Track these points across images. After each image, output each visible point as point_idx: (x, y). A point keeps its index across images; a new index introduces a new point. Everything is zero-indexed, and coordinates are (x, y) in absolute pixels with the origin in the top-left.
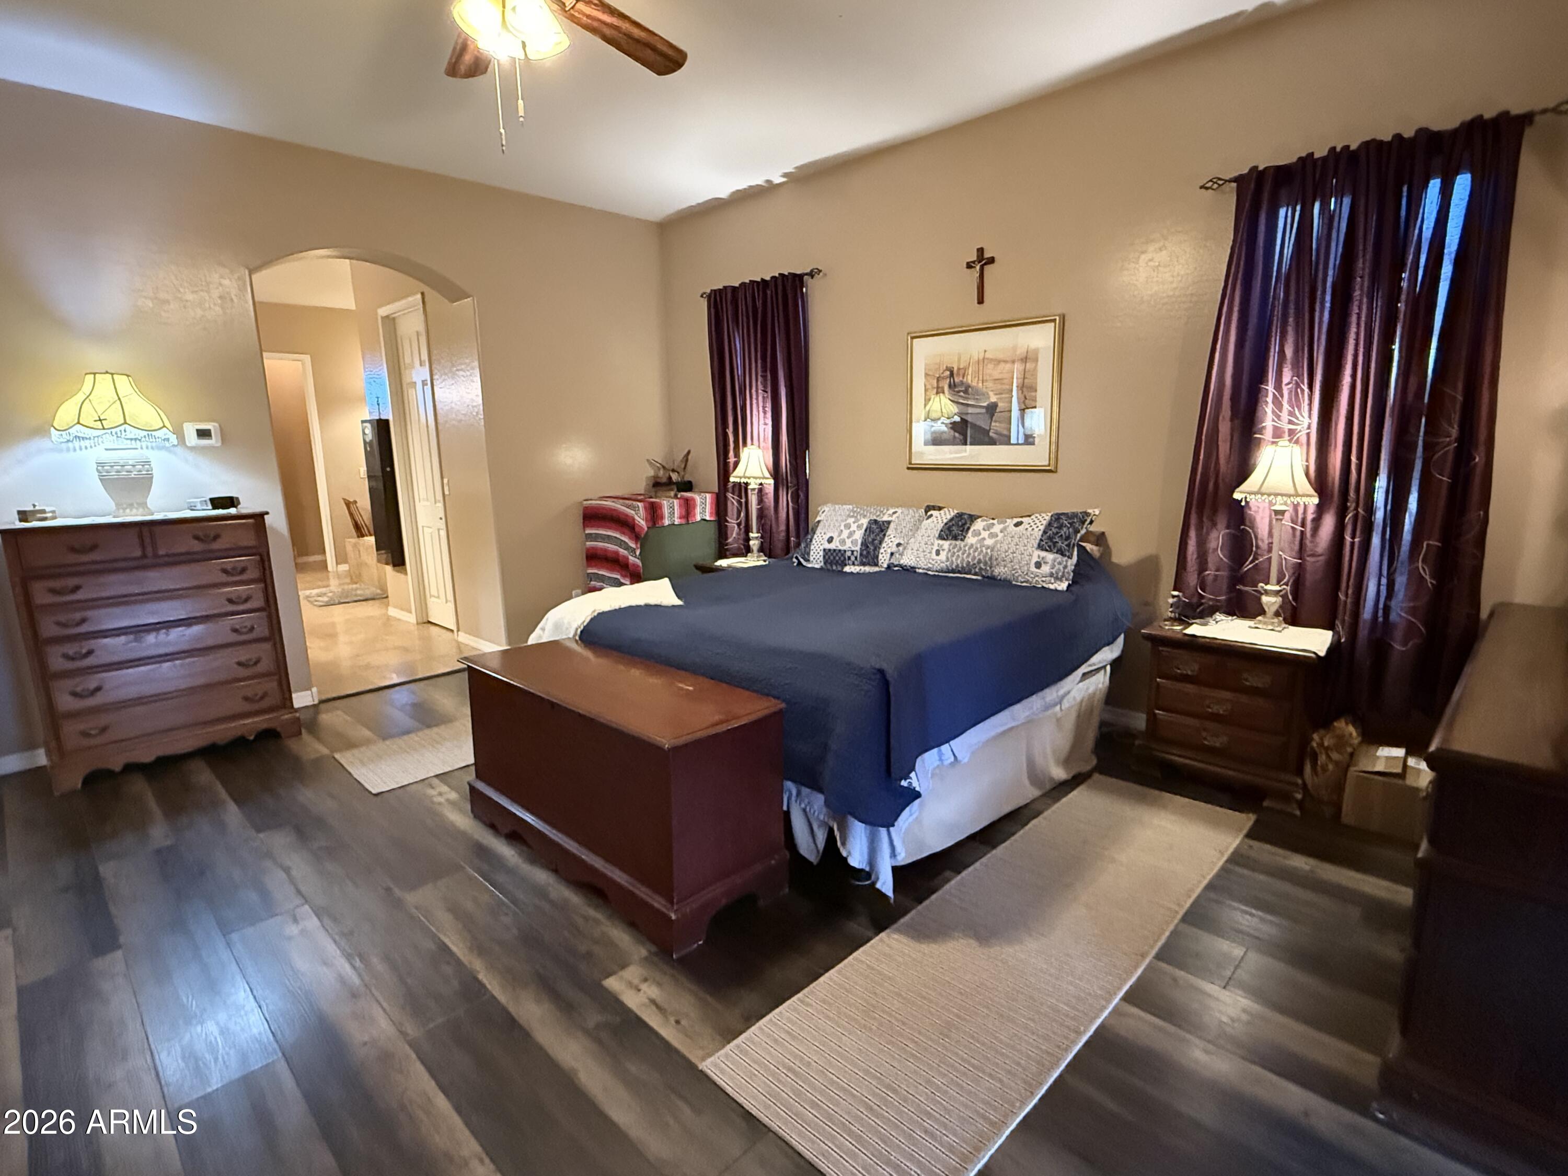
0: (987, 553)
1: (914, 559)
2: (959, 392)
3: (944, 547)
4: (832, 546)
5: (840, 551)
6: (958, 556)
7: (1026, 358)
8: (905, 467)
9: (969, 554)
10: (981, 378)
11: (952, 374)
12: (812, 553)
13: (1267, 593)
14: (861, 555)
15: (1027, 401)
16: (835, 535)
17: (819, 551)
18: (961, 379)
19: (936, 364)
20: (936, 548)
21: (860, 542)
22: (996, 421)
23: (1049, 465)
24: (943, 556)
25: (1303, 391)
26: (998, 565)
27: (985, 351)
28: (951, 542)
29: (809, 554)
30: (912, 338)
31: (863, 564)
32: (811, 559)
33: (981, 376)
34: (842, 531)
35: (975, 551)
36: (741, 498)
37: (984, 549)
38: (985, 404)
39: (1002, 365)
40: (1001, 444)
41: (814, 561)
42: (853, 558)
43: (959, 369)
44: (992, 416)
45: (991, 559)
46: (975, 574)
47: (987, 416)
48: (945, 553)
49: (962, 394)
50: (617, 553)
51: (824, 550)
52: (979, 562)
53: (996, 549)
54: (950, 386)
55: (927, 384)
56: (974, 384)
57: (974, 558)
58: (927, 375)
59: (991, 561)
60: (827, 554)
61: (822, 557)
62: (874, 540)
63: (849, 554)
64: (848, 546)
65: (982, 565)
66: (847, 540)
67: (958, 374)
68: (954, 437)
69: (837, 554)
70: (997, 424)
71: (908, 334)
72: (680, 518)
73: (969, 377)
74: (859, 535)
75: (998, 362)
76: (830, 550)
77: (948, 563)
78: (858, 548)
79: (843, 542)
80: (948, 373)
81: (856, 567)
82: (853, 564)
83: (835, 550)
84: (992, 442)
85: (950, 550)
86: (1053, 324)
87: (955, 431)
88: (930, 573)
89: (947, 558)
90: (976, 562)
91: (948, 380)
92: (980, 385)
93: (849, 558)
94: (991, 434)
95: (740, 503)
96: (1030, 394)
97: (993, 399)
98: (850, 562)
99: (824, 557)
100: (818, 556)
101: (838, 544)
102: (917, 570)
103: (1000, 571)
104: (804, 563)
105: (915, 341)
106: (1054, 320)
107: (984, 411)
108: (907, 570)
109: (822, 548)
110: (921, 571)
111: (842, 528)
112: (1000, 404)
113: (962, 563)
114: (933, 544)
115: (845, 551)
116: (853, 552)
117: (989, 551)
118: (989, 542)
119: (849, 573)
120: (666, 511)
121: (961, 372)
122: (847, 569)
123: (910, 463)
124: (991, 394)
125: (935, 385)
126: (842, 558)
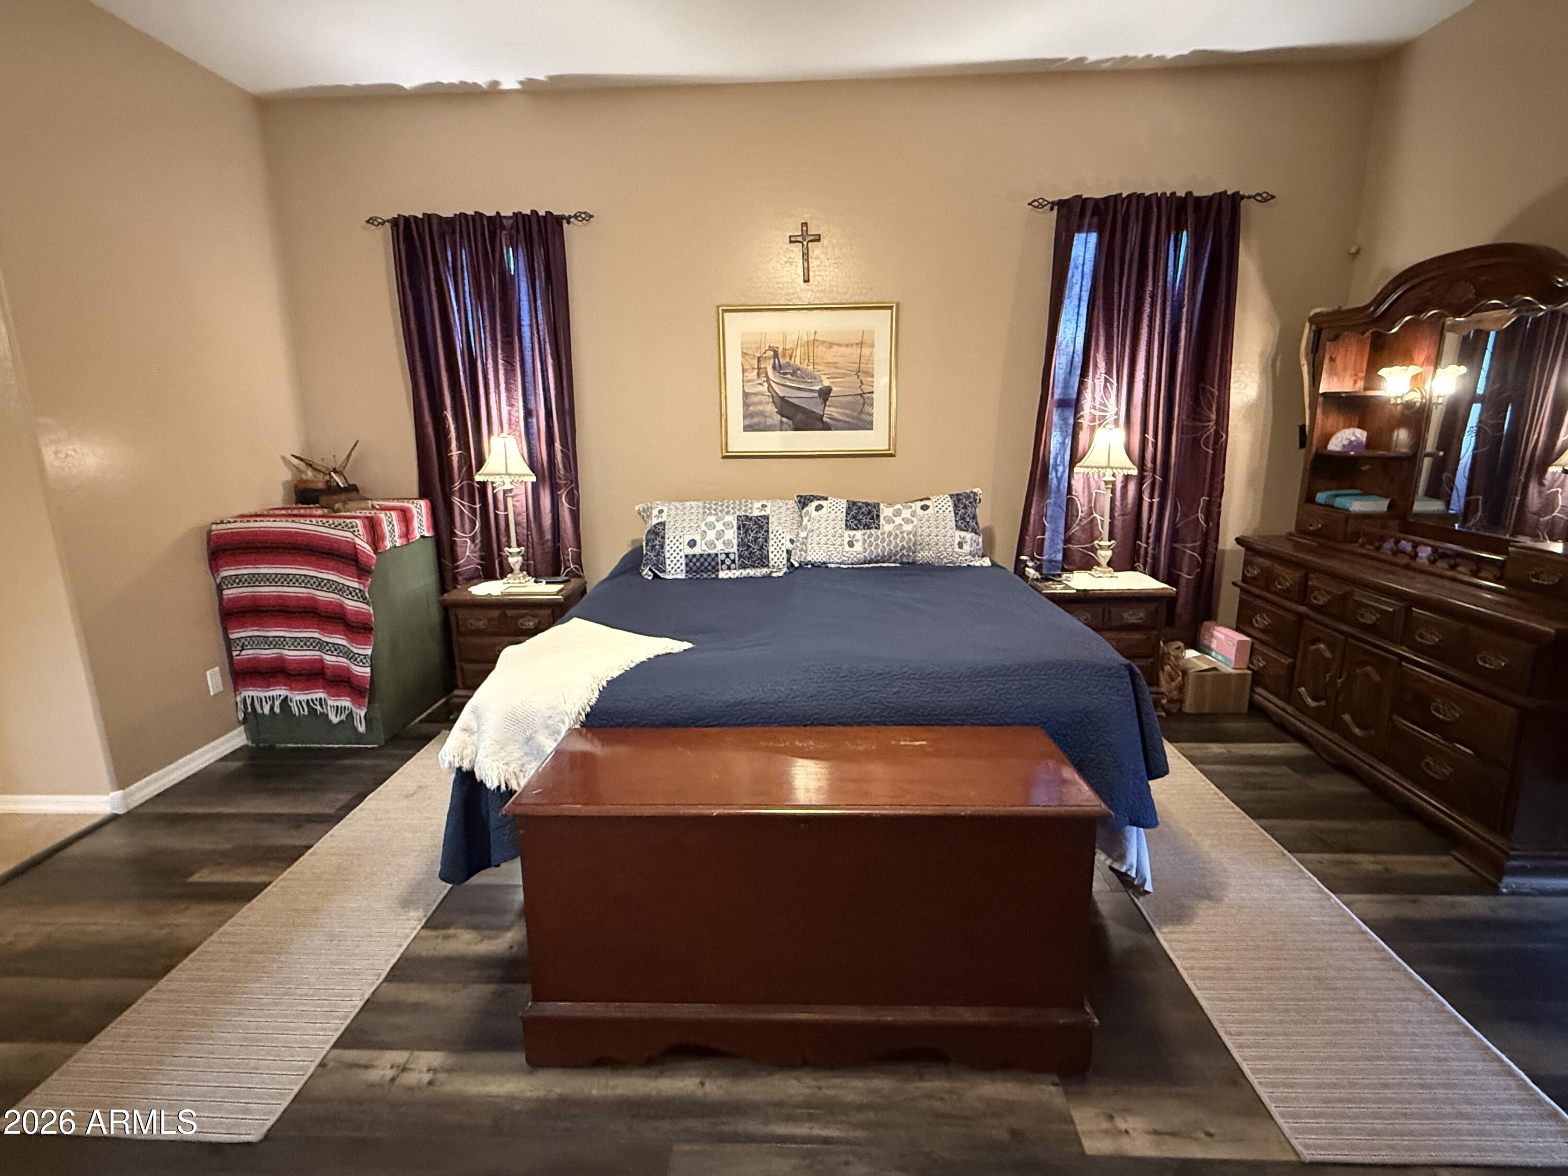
0: (910, 539)
1: (825, 554)
2: (785, 374)
3: (856, 538)
4: (697, 550)
5: (709, 555)
6: (877, 544)
7: (862, 343)
8: (720, 456)
9: (890, 542)
10: (811, 361)
11: (776, 355)
12: (668, 562)
13: (1101, 547)
14: (740, 556)
15: (863, 387)
16: (697, 538)
17: (678, 558)
18: (787, 359)
19: (757, 343)
20: (847, 539)
21: (735, 542)
22: (829, 406)
23: (889, 450)
24: (858, 547)
25: (1111, 384)
26: (922, 549)
27: (816, 333)
28: (864, 531)
29: (664, 563)
30: (724, 311)
31: (744, 567)
32: (669, 568)
33: (811, 359)
34: (705, 532)
35: (895, 538)
36: (475, 504)
37: (905, 535)
38: (817, 388)
39: (835, 349)
40: (836, 429)
41: (673, 571)
42: (728, 562)
43: (785, 349)
44: (825, 400)
45: (915, 544)
46: (894, 562)
47: (819, 401)
48: (860, 543)
49: (789, 376)
50: (313, 599)
51: (687, 556)
52: (903, 548)
53: (919, 534)
54: (774, 367)
55: (745, 363)
56: (804, 366)
57: (897, 545)
58: (744, 354)
59: (914, 548)
60: (691, 561)
61: (684, 565)
62: (756, 539)
63: (723, 557)
64: (720, 547)
65: (904, 551)
66: (716, 542)
67: (784, 356)
68: (781, 422)
69: (706, 560)
70: (832, 409)
71: (718, 307)
72: (400, 537)
73: (798, 359)
74: (731, 535)
75: (831, 345)
76: (694, 556)
77: (866, 554)
78: (735, 549)
79: (711, 544)
80: (772, 353)
81: (733, 571)
82: (729, 568)
83: (701, 555)
84: (827, 427)
85: (865, 541)
86: (889, 311)
87: (782, 416)
88: (842, 566)
89: (865, 548)
90: (898, 549)
91: (772, 361)
92: (811, 368)
93: (723, 562)
94: (825, 419)
95: (473, 511)
96: (866, 380)
97: (826, 383)
98: (724, 566)
99: (687, 565)
100: (679, 564)
101: (704, 547)
102: (829, 565)
103: (923, 556)
104: (662, 575)
105: (726, 315)
106: (891, 308)
107: (816, 395)
108: (819, 566)
109: (682, 554)
110: (833, 566)
111: (704, 528)
112: (834, 389)
113: (883, 552)
114: (841, 536)
115: (717, 555)
116: (727, 555)
117: (911, 536)
118: (907, 528)
119: (727, 579)
120: (386, 528)
121: (788, 353)
122: (723, 575)
123: (727, 452)
124: (823, 377)
125: (756, 366)
126: (713, 563)
